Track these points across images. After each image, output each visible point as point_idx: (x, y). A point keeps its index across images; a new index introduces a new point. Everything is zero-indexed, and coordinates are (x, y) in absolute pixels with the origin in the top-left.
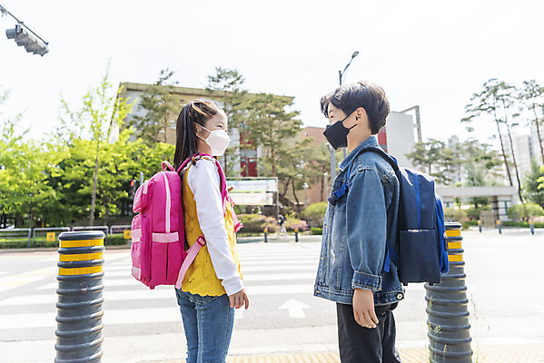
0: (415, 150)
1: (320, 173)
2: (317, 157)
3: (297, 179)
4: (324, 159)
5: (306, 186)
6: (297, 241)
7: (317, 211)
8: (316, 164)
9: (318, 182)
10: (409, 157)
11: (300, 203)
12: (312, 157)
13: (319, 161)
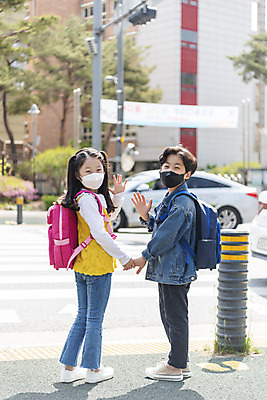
0: (249, 50)
1: (62, 84)
2: (58, 48)
3: (13, 92)
4: (72, 55)
5: (35, 110)
6: (19, 222)
7: (57, 163)
8: (55, 64)
9: (56, 98)
10: (237, 63)
11: (16, 142)
12: (48, 48)
13: (63, 59)
